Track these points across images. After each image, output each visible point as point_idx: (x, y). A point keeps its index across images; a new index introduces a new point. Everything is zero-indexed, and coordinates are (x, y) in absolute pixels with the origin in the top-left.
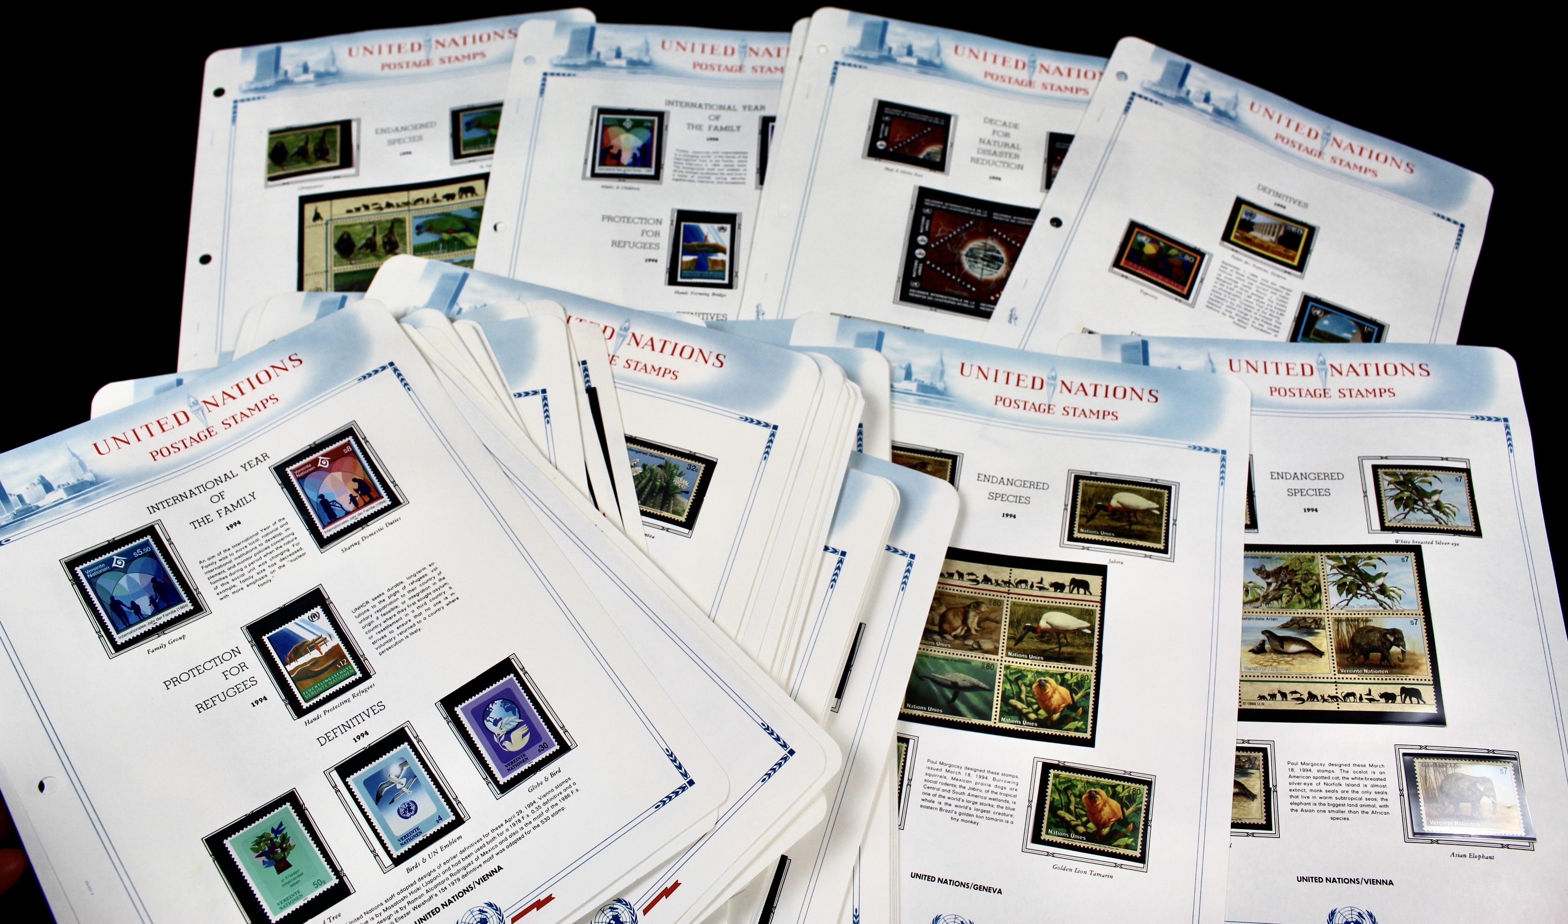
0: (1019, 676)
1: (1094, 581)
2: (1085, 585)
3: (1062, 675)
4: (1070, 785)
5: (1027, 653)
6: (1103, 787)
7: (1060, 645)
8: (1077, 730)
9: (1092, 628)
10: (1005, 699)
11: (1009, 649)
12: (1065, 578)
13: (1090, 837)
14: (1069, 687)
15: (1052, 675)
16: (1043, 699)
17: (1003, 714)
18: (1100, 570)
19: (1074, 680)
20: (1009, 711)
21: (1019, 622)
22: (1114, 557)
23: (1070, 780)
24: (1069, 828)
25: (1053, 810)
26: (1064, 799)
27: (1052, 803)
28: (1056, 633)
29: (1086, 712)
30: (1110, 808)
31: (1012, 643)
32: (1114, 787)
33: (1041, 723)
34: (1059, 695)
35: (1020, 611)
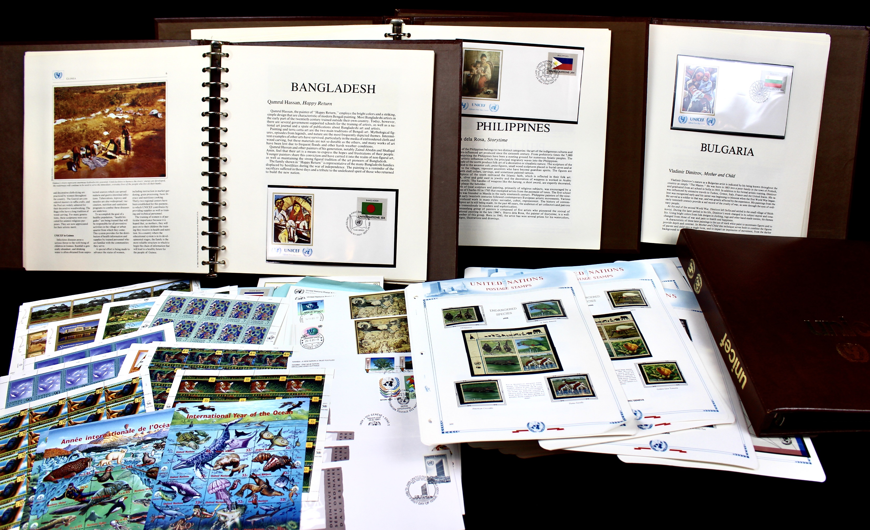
0: (617, 344)
1: (629, 316)
2: (626, 317)
3: (631, 341)
4: (650, 368)
5: (617, 338)
6: (661, 366)
7: (627, 334)
8: (644, 353)
9: (634, 327)
10: (616, 350)
11: (610, 338)
12: (619, 317)
13: (664, 379)
14: (635, 343)
15: (628, 342)
16: (629, 349)
17: (617, 354)
18: (629, 313)
19: (636, 341)
20: (619, 353)
21: (609, 331)
22: (632, 309)
23: (649, 366)
24: (657, 378)
25: (648, 375)
26: (651, 371)
27: (647, 373)
28: (622, 331)
29: (644, 348)
30: (667, 371)
31: (610, 336)
32: (665, 365)
33: (631, 354)
34: (633, 346)
35: (608, 328)
